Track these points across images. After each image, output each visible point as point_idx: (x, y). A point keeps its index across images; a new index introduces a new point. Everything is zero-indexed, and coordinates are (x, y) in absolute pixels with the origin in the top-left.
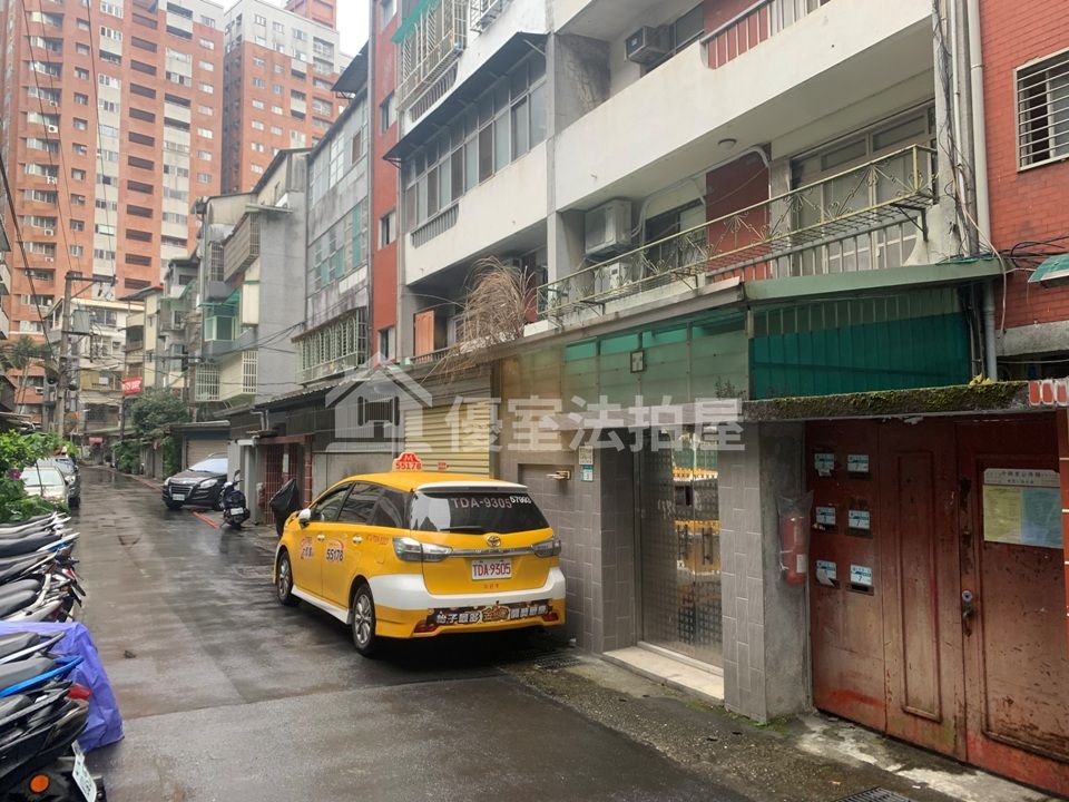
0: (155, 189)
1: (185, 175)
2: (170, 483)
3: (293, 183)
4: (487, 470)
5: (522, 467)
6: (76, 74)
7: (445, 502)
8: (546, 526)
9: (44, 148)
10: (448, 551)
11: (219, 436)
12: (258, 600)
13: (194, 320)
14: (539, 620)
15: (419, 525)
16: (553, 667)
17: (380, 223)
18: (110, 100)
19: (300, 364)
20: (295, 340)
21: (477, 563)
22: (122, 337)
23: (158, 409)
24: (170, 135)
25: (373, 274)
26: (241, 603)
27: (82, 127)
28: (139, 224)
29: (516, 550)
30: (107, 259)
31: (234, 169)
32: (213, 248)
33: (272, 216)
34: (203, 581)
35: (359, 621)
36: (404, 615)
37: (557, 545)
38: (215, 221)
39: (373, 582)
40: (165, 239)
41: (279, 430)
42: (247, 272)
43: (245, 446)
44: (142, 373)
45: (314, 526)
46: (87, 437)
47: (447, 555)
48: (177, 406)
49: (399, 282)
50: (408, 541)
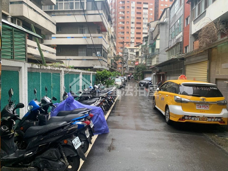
0: (141, 23)
1: (147, 19)
2: (140, 82)
3: (167, 16)
4: (206, 80)
5: (217, 79)
6: (127, 2)
7: (192, 88)
8: (222, 96)
9: (122, 18)
10: (189, 101)
11: (150, 73)
12: (149, 107)
13: (147, 49)
14: (218, 123)
15: (181, 93)
16: (222, 137)
17: (186, 20)
18: (133, 6)
19: (167, 57)
20: (166, 51)
21: (198, 105)
22: (135, 54)
23: (141, 68)
24: (145, 11)
25: (183, 33)
26: (145, 107)
27: (128, 13)
28: (139, 31)
29: (211, 102)
30: (133, 39)
31: (157, 16)
32: (151, 33)
33: (163, 24)
34: (140, 102)
35: (167, 115)
36: (176, 116)
37: (226, 102)
38: (151, 27)
39: (169, 106)
40: (143, 33)
41: (160, 71)
42: (157, 37)
43: (154, 75)
44: (139, 61)
45: (160, 92)
46: (129, 73)
47: (189, 102)
48: (144, 67)
49: (190, 34)
50: (178, 97)
